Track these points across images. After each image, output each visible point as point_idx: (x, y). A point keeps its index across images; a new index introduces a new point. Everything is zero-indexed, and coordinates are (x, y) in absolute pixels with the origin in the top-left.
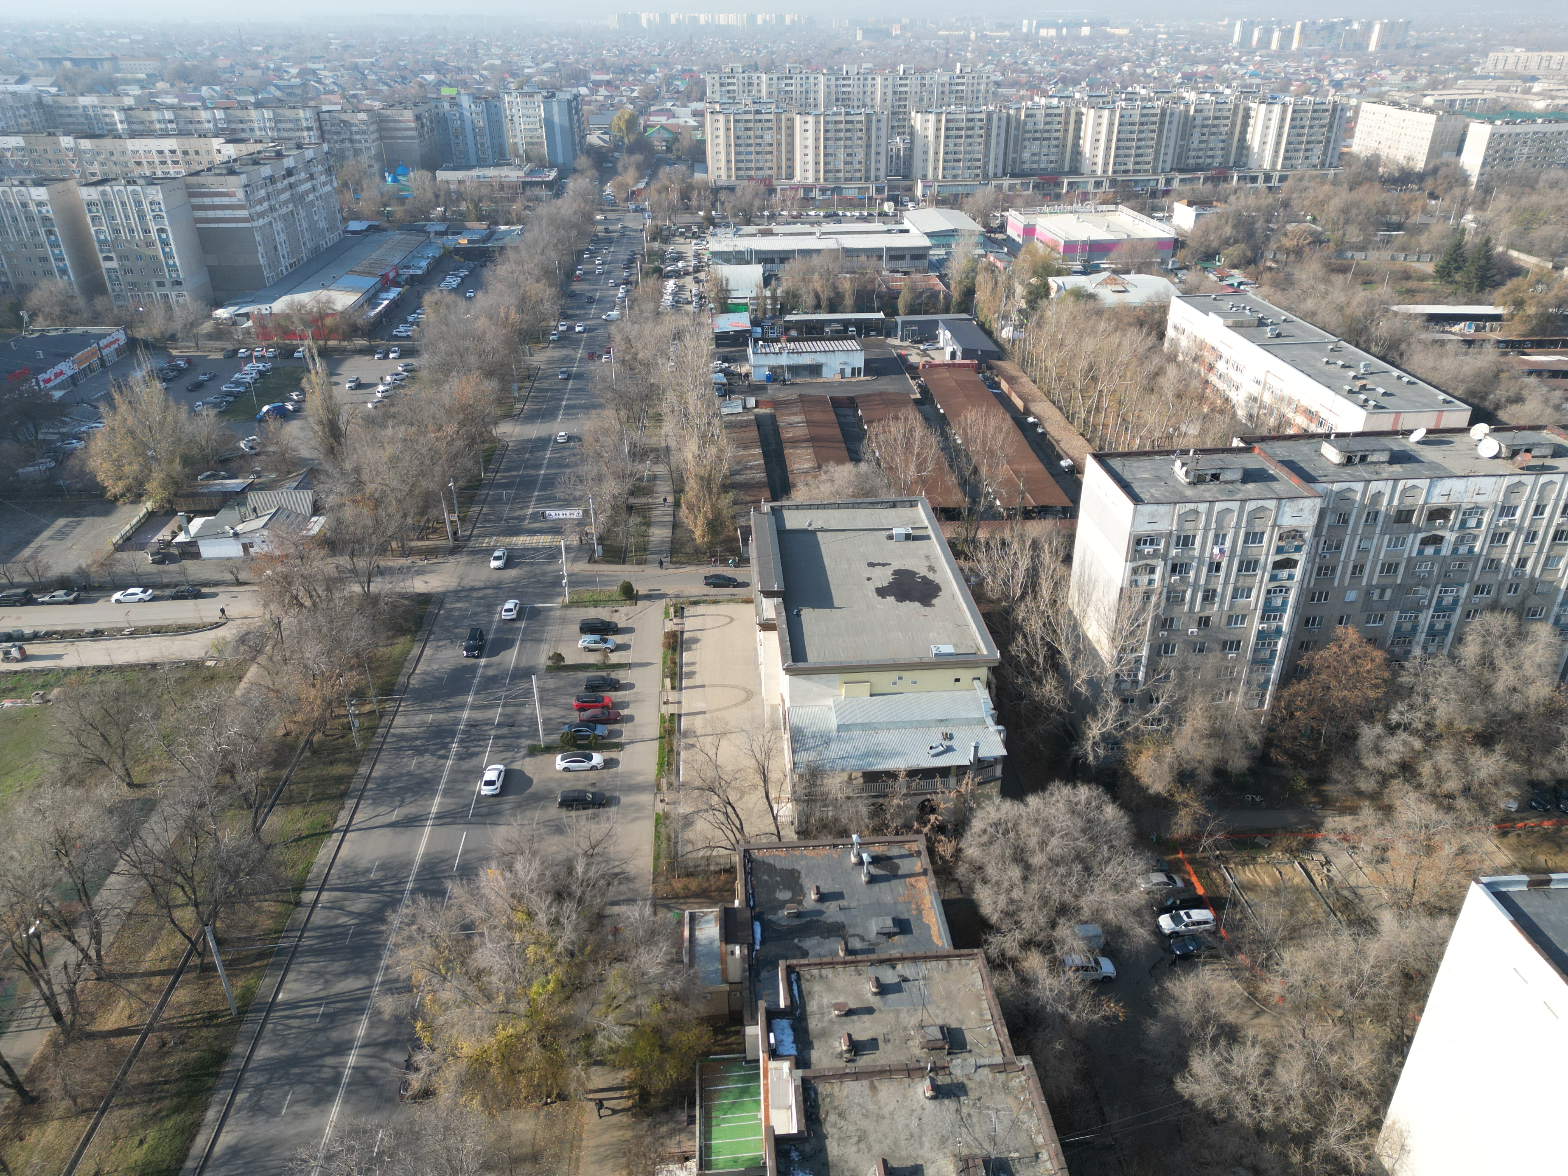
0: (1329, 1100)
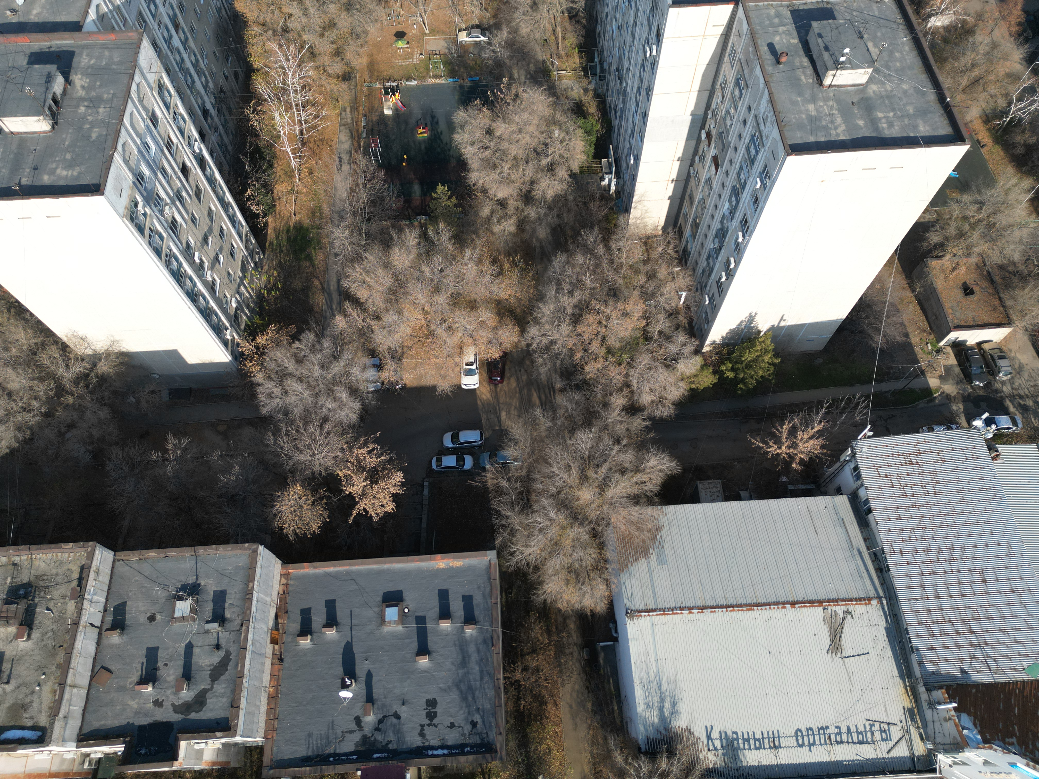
0: (40, 366)
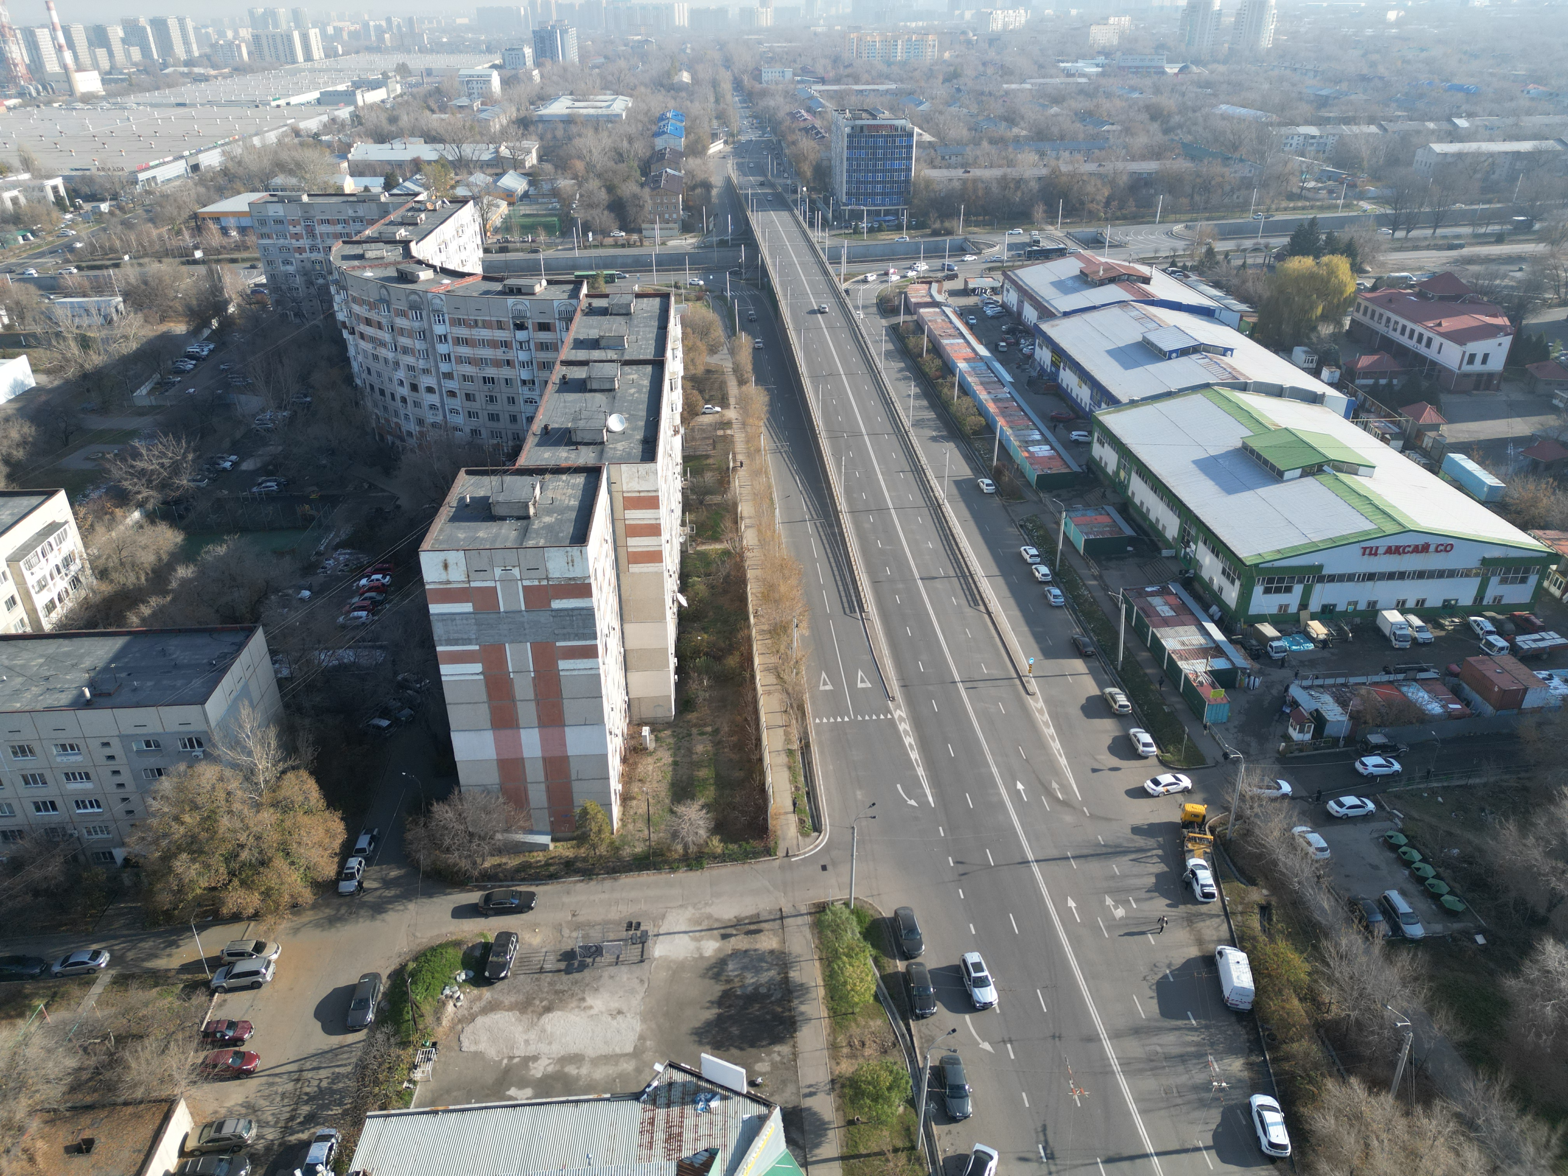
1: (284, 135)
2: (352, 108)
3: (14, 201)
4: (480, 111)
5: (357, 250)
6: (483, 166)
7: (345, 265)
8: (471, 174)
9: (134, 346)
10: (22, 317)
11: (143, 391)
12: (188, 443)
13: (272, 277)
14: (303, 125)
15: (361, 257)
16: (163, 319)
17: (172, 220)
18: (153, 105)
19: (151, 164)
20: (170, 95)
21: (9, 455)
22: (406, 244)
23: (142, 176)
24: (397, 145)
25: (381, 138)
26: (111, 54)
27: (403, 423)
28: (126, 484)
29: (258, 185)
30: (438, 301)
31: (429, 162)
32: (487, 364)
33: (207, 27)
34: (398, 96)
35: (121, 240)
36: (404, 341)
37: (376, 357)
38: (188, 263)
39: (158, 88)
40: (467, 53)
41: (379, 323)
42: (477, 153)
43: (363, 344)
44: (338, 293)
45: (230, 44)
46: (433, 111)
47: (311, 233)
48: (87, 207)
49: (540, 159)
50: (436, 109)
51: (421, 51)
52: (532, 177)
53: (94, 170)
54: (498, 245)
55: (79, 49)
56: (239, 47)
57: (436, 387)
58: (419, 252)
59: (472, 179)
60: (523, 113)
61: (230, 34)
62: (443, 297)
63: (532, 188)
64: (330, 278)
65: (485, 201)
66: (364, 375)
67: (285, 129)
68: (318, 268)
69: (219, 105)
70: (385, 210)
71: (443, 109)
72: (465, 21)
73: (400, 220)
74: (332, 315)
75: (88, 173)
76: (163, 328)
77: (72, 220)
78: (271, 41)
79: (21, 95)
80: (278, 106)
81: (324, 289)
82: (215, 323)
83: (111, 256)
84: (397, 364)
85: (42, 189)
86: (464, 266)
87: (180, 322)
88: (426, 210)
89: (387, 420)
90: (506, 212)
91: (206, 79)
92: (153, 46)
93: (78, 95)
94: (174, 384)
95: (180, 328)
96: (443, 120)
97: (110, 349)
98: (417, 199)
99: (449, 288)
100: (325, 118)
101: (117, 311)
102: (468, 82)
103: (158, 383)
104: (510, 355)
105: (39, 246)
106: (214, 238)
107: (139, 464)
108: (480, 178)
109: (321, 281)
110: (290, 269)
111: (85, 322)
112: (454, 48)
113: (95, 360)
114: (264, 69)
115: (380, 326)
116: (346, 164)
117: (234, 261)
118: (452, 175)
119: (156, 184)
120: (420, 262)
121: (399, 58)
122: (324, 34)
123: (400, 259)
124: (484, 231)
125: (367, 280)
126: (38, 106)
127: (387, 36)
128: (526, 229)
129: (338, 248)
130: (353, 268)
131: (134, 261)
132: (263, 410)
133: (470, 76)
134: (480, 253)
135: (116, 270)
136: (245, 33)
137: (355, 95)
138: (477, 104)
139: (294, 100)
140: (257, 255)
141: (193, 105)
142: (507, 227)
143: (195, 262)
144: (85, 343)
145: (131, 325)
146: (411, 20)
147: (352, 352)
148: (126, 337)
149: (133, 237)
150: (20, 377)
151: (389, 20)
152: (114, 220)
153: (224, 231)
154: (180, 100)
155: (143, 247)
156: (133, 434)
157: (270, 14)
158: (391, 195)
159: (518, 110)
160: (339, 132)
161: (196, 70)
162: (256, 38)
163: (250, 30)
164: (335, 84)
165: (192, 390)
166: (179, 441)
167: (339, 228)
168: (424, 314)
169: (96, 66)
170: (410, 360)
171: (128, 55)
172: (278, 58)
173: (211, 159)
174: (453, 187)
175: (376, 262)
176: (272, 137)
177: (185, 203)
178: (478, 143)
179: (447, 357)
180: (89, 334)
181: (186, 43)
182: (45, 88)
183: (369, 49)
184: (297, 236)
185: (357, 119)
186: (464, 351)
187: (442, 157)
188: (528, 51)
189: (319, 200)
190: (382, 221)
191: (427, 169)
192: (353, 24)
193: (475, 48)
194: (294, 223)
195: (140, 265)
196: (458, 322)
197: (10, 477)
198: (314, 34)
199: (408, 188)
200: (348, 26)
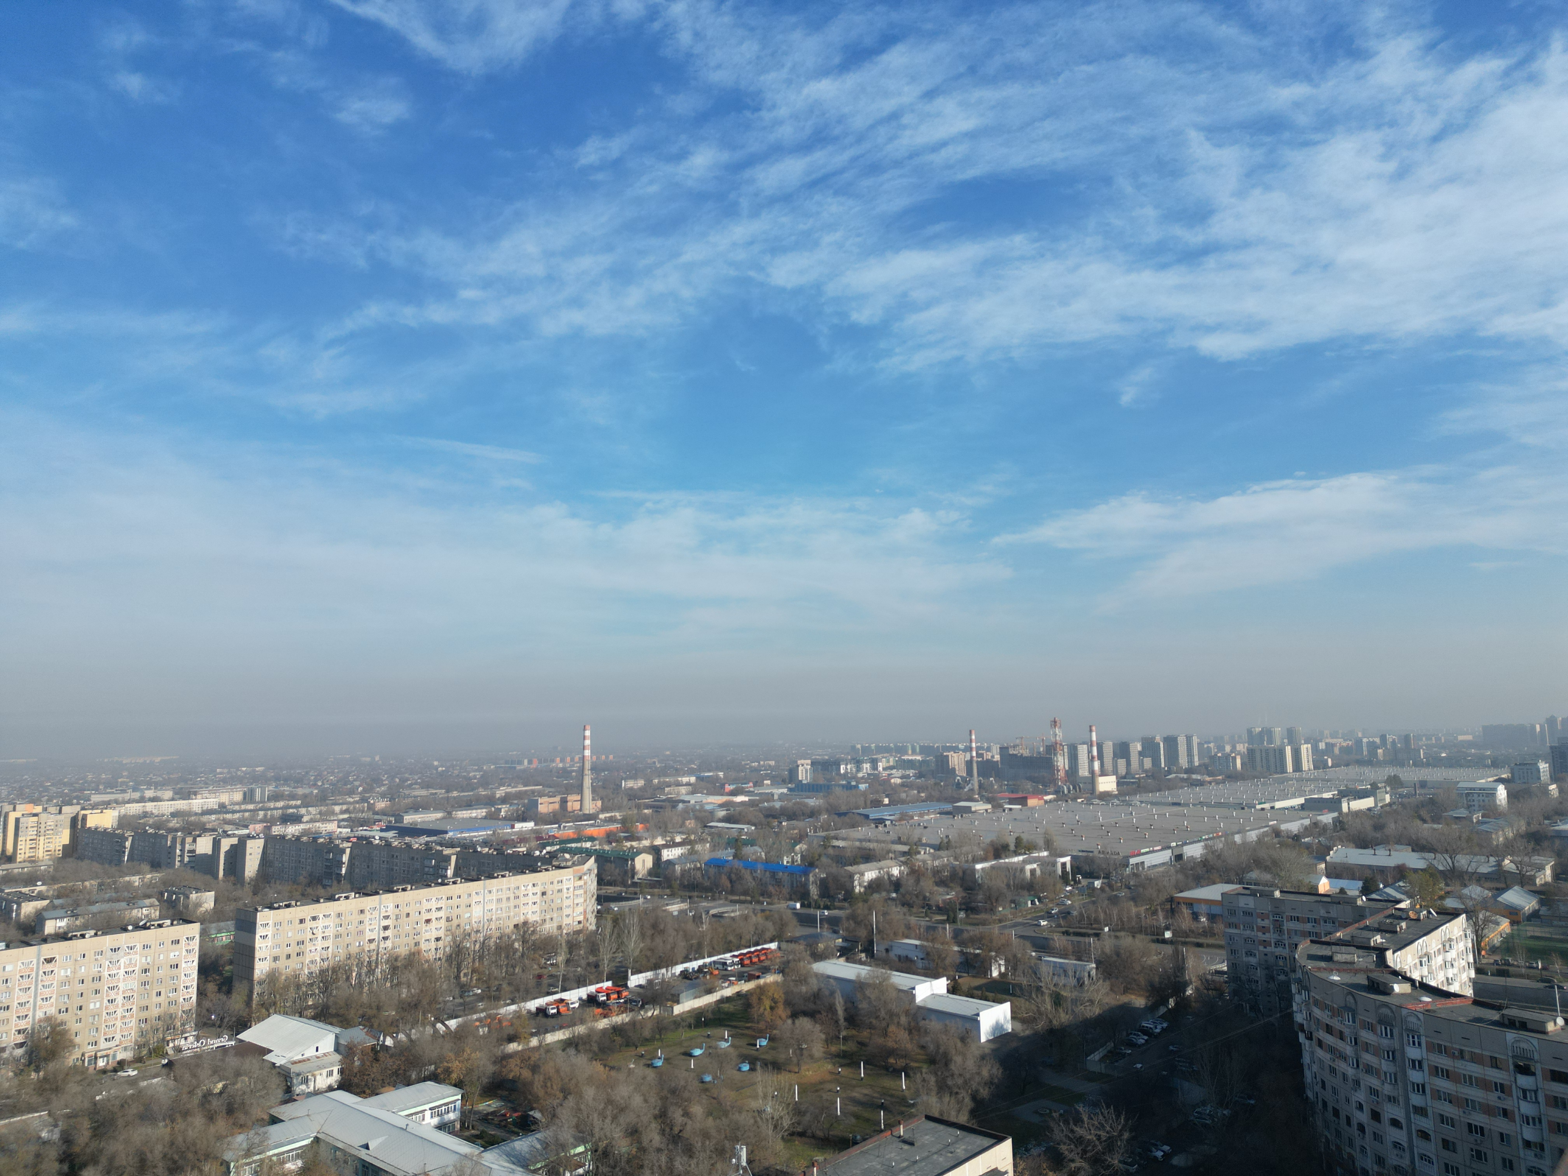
1: (1265, 834)
2: (1335, 814)
3: (1033, 872)
4: (1478, 822)
5: (1325, 951)
6: (1481, 879)
7: (1310, 965)
8: (1465, 886)
9: (1097, 1011)
10: (1015, 969)
11: (1096, 1056)
12: (1126, 1120)
13: (1233, 966)
14: (1283, 827)
15: (1329, 959)
16: (1126, 991)
17: (1151, 901)
18: (1152, 804)
19: (1143, 851)
20: (1168, 796)
21: (977, 1091)
22: (1381, 952)
23: (1133, 861)
24: (1381, 851)
25: (1363, 843)
26: (1128, 764)
27: (1357, 1155)
28: (1063, 1148)
29: (1233, 877)
30: (1413, 1019)
31: (1415, 871)
32: (1474, 1108)
33: (1210, 743)
34: (1386, 805)
35: (1105, 913)
36: (1368, 1058)
37: (1333, 1070)
38: (1158, 941)
39: (1160, 790)
40: (1468, 767)
41: (1341, 1033)
42: (1474, 865)
43: (1320, 1053)
44: (1299, 993)
45: (1227, 756)
46: (1424, 821)
47: (1279, 929)
48: (1084, 882)
49: (1556, 876)
50: (1428, 819)
51: (1415, 765)
52: (1544, 895)
53: (1096, 853)
54: (1496, 967)
55: (1105, 760)
56: (1234, 759)
57: (1403, 1121)
58: (1395, 962)
59: (1466, 891)
60: (1534, 827)
61: (1228, 749)
62: (1421, 1016)
63: (1544, 909)
64: (1293, 976)
65: (1481, 916)
66: (1318, 1088)
67: (1265, 829)
68: (1281, 963)
69: (1209, 805)
70: (1360, 914)
71: (1436, 819)
72: (1469, 737)
73: (1376, 926)
74: (1290, 1016)
75: (1091, 854)
76: (1125, 999)
77: (1070, 892)
78: (1264, 754)
79: (1056, 792)
80: (1263, 809)
81: (1285, 987)
82: (1172, 1003)
83: (1094, 926)
84: (1357, 1083)
85: (1054, 864)
86: (1449, 984)
87: (1140, 995)
88: (1407, 918)
89: (1338, 1147)
90: (1508, 930)
91: (1201, 783)
92: (1162, 757)
93: (1097, 793)
94: (1124, 1055)
95: (1139, 1002)
96: (1435, 829)
97: (1076, 1010)
98: (1398, 906)
99: (1429, 1008)
100: (1307, 822)
101: (1089, 976)
102: (1468, 795)
103: (1110, 1052)
104: (1509, 1104)
105: (1042, 910)
106: (1185, 921)
107: (1079, 1131)
108: (1475, 892)
109: (1282, 977)
110: (1253, 961)
111: (1062, 981)
112: (1453, 762)
113: (1063, 1018)
114: (1254, 777)
115: (1342, 1037)
116: (1323, 866)
117: (1199, 945)
118: (1442, 885)
119: (1143, 868)
120: (1395, 973)
121: (1391, 771)
122: (1315, 750)
123: (1372, 967)
124: (1477, 949)
125: (1333, 984)
126: (1067, 801)
127: (1380, 751)
128: (1533, 953)
129: (1304, 946)
130: (1319, 969)
131: (1112, 933)
132: (1204, 1103)
133: (1471, 789)
134: (1472, 974)
135: (1096, 939)
136: (1242, 748)
137: (1340, 803)
138: (1477, 816)
139: (1279, 805)
140: (1222, 943)
141: (1187, 805)
142: (1508, 946)
143: (1165, 941)
144: (1057, 1000)
145: (1098, 991)
146: (1407, 739)
147: (1306, 1059)
148: (1092, 1002)
149: (1115, 912)
150: (1002, 1021)
151: (1383, 738)
152: (1104, 895)
153: (1195, 916)
154: (1175, 800)
155: (1122, 921)
156: (1079, 1097)
157: (1268, 733)
158: (1368, 900)
159: (1529, 824)
160: (1320, 835)
161: (1194, 776)
162: (1251, 752)
163: (1246, 745)
164: (1322, 792)
165: (1139, 1066)
166: (1118, 1116)
167: (1308, 927)
168: (1396, 1032)
169: (1115, 772)
170: (1374, 1082)
171: (1141, 763)
172: (1268, 768)
173: (1194, 851)
174: (1442, 898)
175: (1345, 967)
176: (1253, 836)
177: (1165, 887)
178: (1476, 855)
179: (1421, 1088)
180: (1063, 993)
181: (1190, 754)
182: (1074, 788)
183: (1360, 763)
184: (1264, 930)
185: (1339, 824)
186: (1443, 1084)
187: (1431, 866)
188: (1543, 766)
189: (1292, 897)
190: (1357, 925)
191: (1413, 877)
192: (1345, 740)
193: (1479, 763)
194: (1263, 917)
195: (1117, 937)
196: (1440, 1049)
197: (973, 1113)
198: (1305, 749)
199: (1388, 894)
200: (1340, 742)
